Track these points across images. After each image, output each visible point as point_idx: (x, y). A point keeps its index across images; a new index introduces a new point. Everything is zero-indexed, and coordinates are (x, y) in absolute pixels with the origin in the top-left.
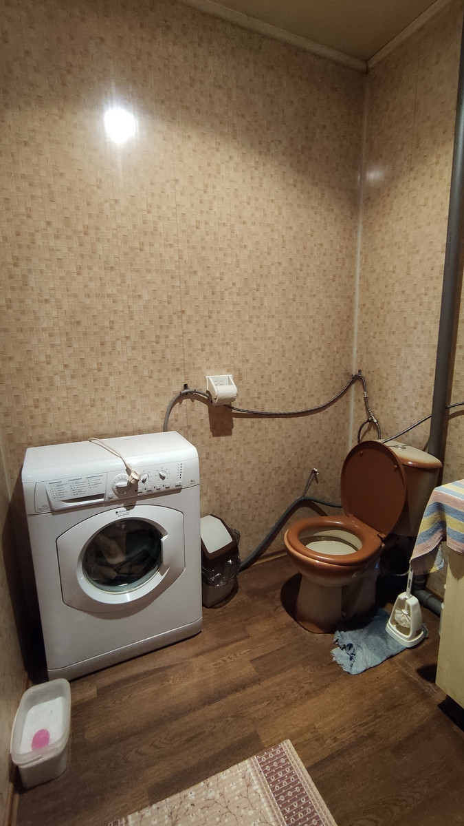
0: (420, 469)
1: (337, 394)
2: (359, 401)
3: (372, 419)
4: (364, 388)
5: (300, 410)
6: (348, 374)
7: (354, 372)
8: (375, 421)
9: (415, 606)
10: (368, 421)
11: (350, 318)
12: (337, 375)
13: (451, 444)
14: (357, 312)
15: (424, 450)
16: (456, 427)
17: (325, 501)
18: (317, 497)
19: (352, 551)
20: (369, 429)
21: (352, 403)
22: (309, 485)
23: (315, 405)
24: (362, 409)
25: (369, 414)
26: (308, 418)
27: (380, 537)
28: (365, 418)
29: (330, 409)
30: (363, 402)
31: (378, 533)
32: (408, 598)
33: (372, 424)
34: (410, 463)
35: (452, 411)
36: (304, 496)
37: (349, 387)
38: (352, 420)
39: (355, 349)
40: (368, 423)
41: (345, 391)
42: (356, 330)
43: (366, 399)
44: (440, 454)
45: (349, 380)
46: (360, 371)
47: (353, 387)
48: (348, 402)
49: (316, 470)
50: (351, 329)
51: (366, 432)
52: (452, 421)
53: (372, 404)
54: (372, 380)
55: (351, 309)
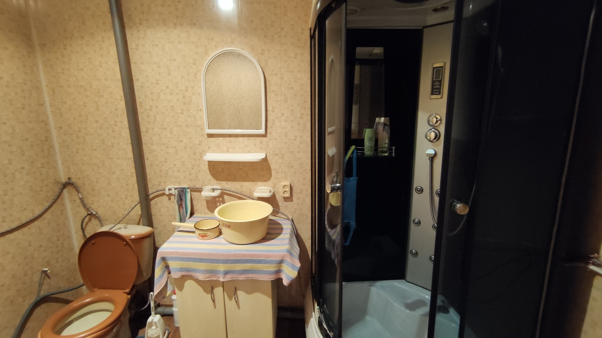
0: (141, 239)
1: (51, 201)
2: (75, 201)
3: (92, 213)
4: (78, 191)
5: (14, 226)
6: (58, 182)
7: (64, 180)
8: (94, 213)
9: (159, 321)
10: (88, 214)
11: (48, 139)
12: (47, 186)
13: (155, 215)
14: (54, 133)
15: (138, 224)
16: (156, 205)
17: (62, 290)
18: (54, 291)
19: (109, 314)
20: (90, 220)
21: (68, 205)
22: (41, 285)
23: (31, 216)
24: (79, 207)
25: (88, 209)
26: (25, 230)
27: (125, 293)
28: (84, 213)
29: (47, 215)
30: (79, 201)
31: (123, 291)
32: (155, 318)
33: (91, 215)
34: (133, 237)
35: (151, 197)
36: (38, 296)
37: (61, 192)
38: (71, 217)
39: (60, 162)
40: (89, 216)
41: (59, 196)
42: (57, 146)
43: (82, 200)
44: (150, 223)
45: (60, 186)
46: (69, 178)
47: (65, 191)
48: (63, 205)
49: (46, 269)
50: (51, 147)
51: (87, 223)
52: (152, 202)
53: (88, 201)
54: (84, 184)
55: (48, 131)
